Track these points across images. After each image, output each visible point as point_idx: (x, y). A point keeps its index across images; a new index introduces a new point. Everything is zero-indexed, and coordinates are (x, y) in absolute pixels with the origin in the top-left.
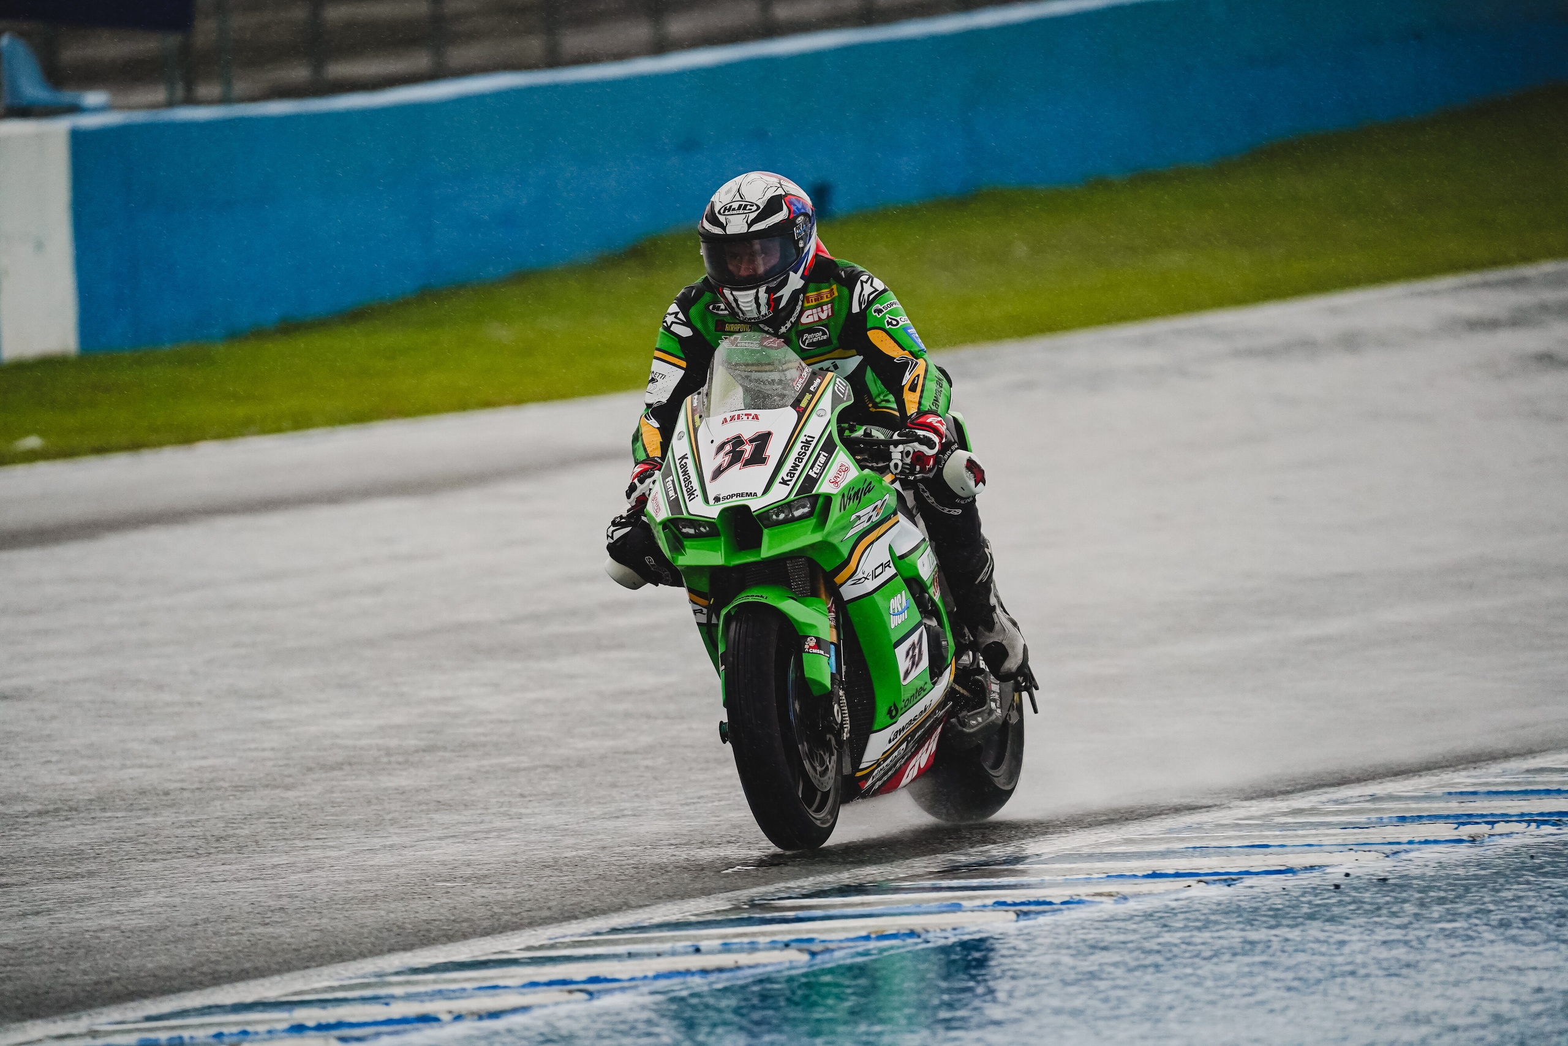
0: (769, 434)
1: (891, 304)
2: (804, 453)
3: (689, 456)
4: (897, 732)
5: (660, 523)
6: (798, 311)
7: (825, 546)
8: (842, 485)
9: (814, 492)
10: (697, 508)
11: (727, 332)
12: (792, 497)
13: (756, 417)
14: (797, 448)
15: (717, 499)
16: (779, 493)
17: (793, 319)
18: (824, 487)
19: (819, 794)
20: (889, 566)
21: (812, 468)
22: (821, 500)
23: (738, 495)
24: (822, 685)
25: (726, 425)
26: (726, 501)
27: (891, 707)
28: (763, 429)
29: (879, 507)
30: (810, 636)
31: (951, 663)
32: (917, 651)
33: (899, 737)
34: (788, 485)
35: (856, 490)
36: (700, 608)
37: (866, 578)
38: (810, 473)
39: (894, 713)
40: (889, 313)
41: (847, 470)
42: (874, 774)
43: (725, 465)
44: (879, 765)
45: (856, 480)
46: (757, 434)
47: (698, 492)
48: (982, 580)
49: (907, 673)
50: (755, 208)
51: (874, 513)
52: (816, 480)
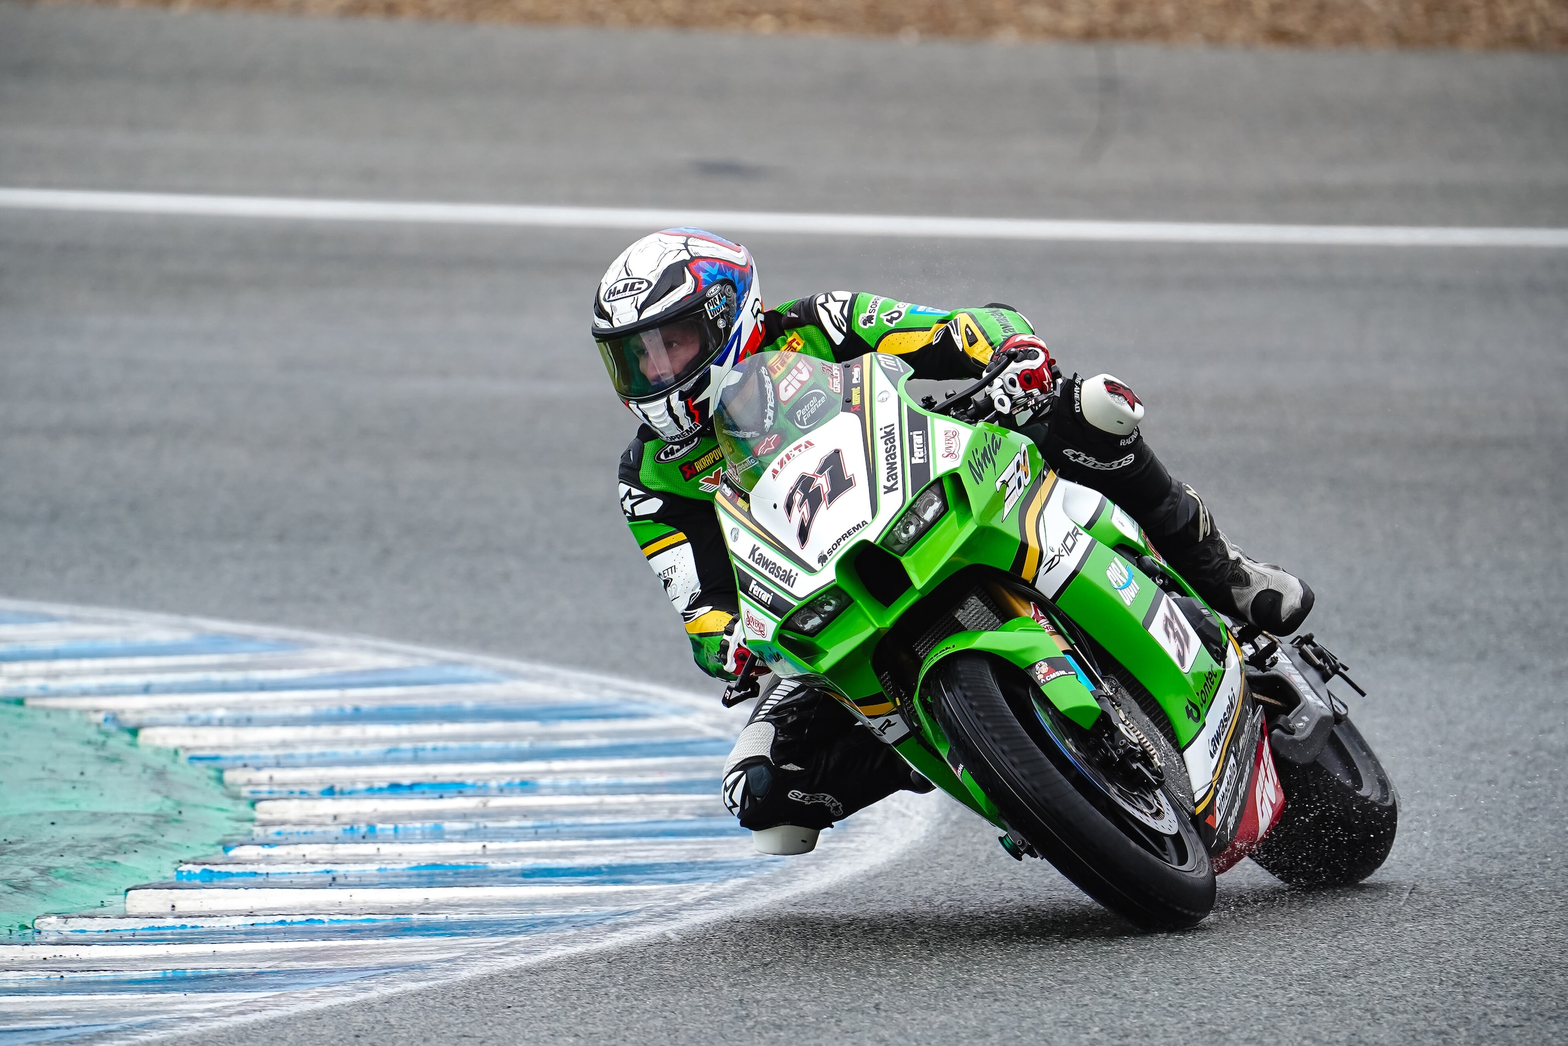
0: (837, 452)
1: (875, 303)
2: (891, 447)
3: (759, 543)
4: (1213, 740)
5: (774, 640)
6: (771, 390)
7: (985, 535)
8: (961, 453)
9: (932, 478)
10: (805, 586)
11: (701, 472)
12: (910, 498)
13: (809, 444)
14: (881, 447)
15: (823, 559)
16: (891, 504)
17: (771, 404)
18: (940, 467)
19: (1168, 840)
20: (1078, 533)
21: (912, 454)
22: (947, 485)
23: (844, 537)
24: (1085, 710)
25: (779, 477)
26: (835, 552)
27: (1187, 708)
28: (827, 451)
29: (1022, 462)
30: (1036, 663)
31: (1229, 639)
32: (1176, 626)
33: (1219, 747)
34: (897, 489)
35: (981, 451)
36: (884, 719)
37: (1059, 556)
38: (914, 461)
39: (1195, 714)
40: (881, 311)
41: (955, 434)
42: (1218, 805)
43: (807, 517)
44: (1217, 791)
45: (974, 440)
46: (823, 461)
47: (795, 569)
48: (1205, 534)
49: (1182, 659)
50: (645, 285)
51: (1021, 474)
52: (926, 465)
